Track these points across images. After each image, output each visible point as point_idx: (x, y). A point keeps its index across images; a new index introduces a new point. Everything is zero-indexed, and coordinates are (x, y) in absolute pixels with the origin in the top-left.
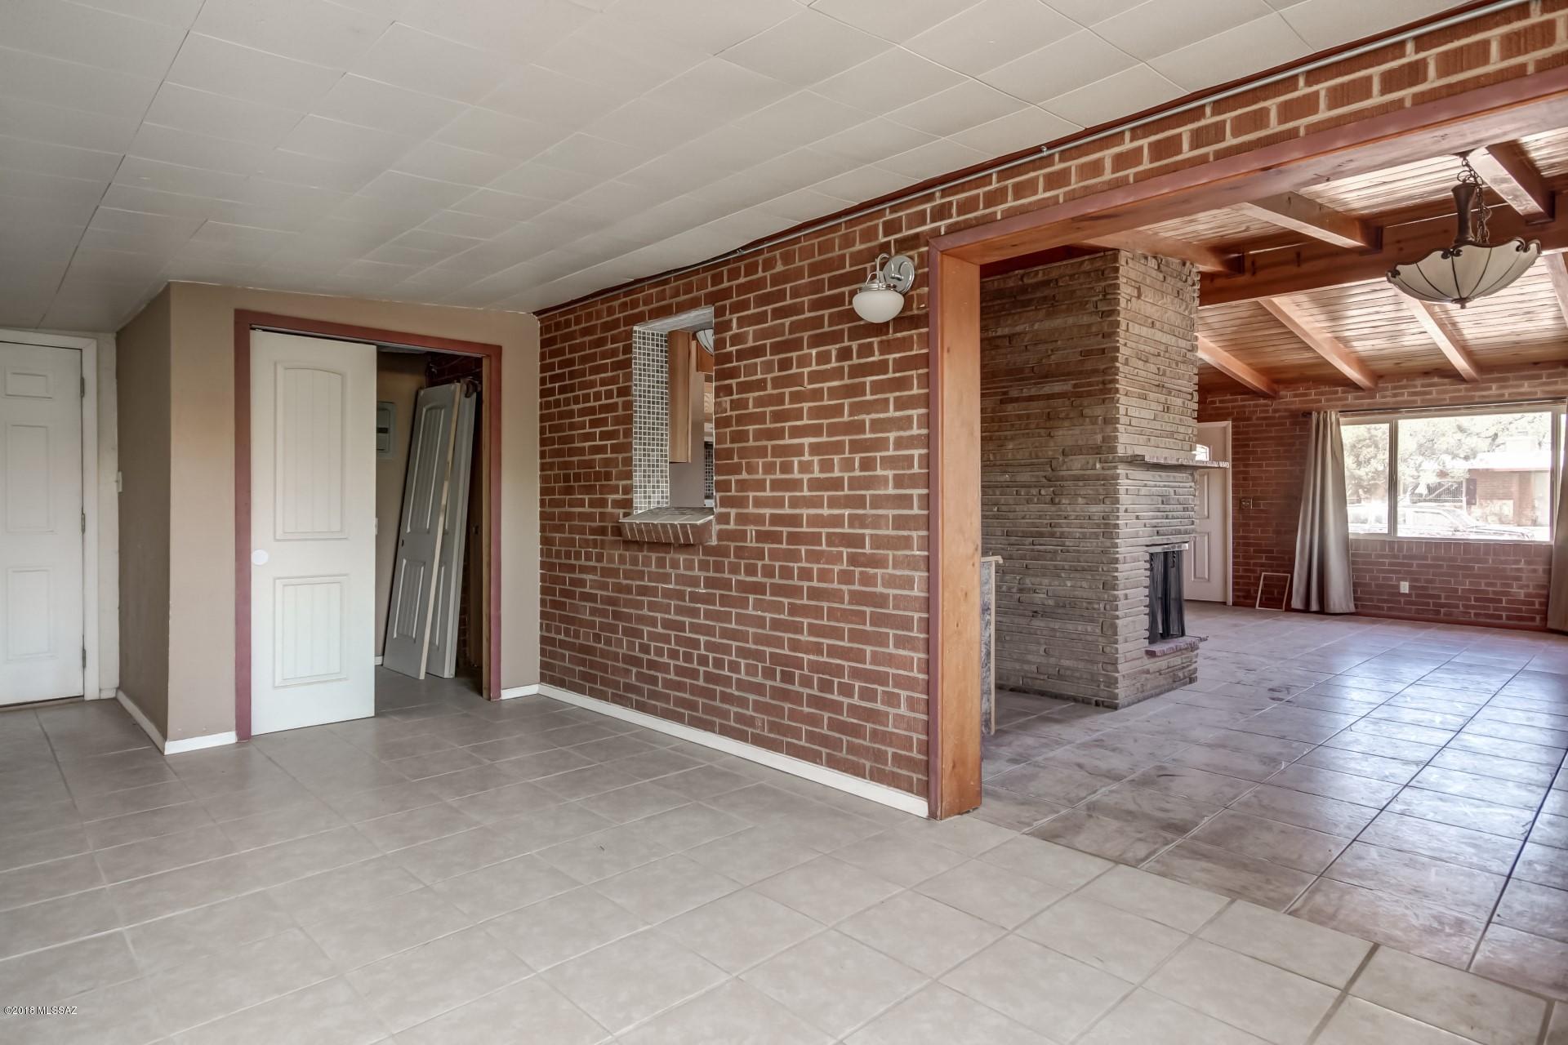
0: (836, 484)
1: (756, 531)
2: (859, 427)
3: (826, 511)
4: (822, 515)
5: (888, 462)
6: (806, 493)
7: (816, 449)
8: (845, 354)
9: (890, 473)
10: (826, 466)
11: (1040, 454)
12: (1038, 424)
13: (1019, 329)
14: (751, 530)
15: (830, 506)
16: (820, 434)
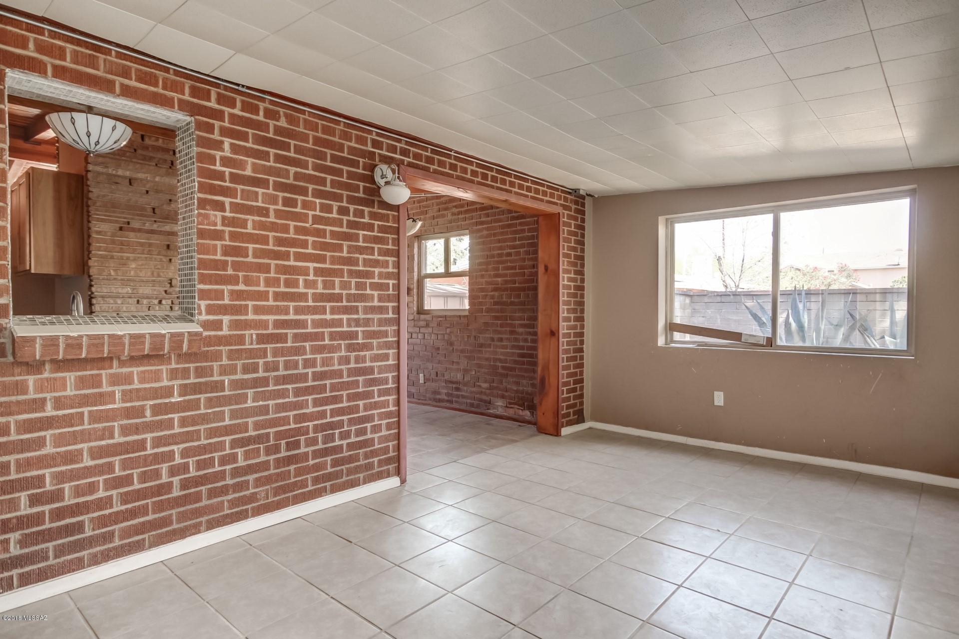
0: (338, 298)
1: (257, 335)
2: (355, 262)
3: (328, 317)
4: (326, 320)
5: (374, 286)
6: (310, 303)
7: (318, 272)
8: (343, 211)
9: (376, 293)
10: (327, 285)
11: (162, 274)
12: (159, 252)
13: (140, 175)
14: (250, 334)
15: (332, 313)
16: (324, 262)
